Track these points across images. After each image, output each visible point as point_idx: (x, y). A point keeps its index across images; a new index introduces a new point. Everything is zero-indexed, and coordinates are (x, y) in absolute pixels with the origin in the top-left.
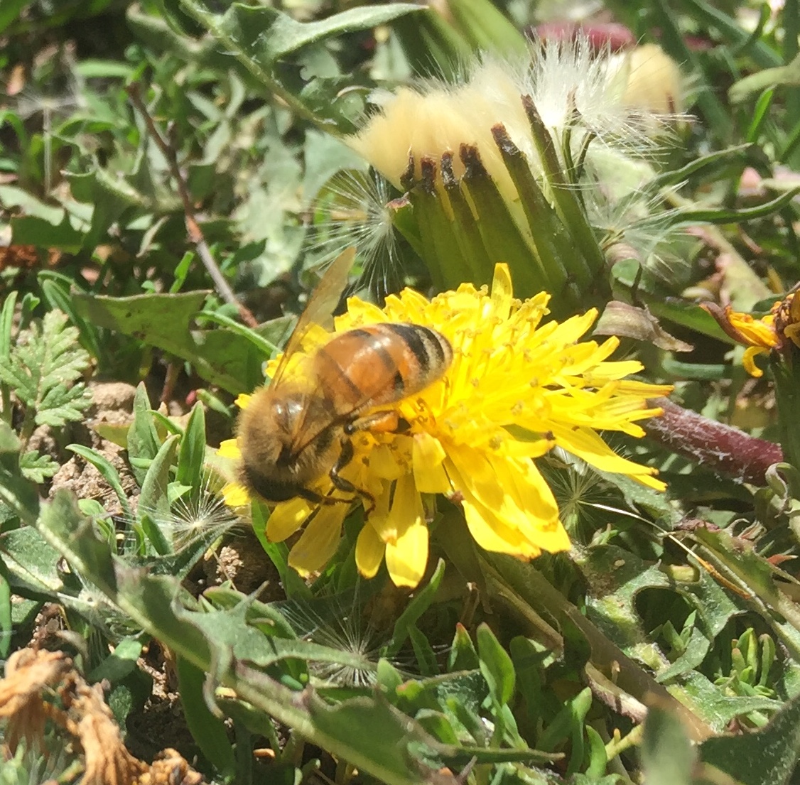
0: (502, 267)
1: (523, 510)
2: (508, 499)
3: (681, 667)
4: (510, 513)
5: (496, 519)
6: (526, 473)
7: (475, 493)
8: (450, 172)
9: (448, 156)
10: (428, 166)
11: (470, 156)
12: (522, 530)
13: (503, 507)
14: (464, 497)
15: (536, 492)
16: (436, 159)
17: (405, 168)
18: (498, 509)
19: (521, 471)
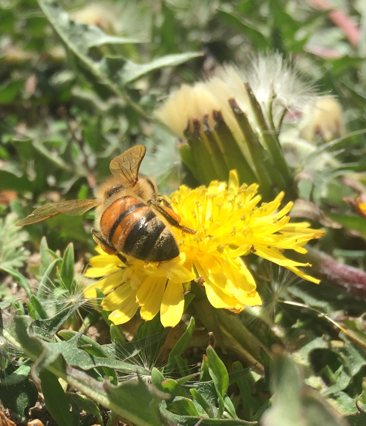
0: (234, 173)
1: (237, 288)
2: (229, 281)
3: (333, 390)
4: (230, 289)
5: (223, 293)
6: (240, 269)
7: (211, 278)
8: (207, 125)
9: (206, 117)
10: (196, 123)
11: (218, 116)
12: (236, 297)
13: (226, 286)
14: (204, 280)
15: (244, 278)
16: (200, 119)
17: (185, 126)
18: (224, 287)
19: (237, 268)
